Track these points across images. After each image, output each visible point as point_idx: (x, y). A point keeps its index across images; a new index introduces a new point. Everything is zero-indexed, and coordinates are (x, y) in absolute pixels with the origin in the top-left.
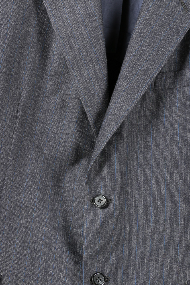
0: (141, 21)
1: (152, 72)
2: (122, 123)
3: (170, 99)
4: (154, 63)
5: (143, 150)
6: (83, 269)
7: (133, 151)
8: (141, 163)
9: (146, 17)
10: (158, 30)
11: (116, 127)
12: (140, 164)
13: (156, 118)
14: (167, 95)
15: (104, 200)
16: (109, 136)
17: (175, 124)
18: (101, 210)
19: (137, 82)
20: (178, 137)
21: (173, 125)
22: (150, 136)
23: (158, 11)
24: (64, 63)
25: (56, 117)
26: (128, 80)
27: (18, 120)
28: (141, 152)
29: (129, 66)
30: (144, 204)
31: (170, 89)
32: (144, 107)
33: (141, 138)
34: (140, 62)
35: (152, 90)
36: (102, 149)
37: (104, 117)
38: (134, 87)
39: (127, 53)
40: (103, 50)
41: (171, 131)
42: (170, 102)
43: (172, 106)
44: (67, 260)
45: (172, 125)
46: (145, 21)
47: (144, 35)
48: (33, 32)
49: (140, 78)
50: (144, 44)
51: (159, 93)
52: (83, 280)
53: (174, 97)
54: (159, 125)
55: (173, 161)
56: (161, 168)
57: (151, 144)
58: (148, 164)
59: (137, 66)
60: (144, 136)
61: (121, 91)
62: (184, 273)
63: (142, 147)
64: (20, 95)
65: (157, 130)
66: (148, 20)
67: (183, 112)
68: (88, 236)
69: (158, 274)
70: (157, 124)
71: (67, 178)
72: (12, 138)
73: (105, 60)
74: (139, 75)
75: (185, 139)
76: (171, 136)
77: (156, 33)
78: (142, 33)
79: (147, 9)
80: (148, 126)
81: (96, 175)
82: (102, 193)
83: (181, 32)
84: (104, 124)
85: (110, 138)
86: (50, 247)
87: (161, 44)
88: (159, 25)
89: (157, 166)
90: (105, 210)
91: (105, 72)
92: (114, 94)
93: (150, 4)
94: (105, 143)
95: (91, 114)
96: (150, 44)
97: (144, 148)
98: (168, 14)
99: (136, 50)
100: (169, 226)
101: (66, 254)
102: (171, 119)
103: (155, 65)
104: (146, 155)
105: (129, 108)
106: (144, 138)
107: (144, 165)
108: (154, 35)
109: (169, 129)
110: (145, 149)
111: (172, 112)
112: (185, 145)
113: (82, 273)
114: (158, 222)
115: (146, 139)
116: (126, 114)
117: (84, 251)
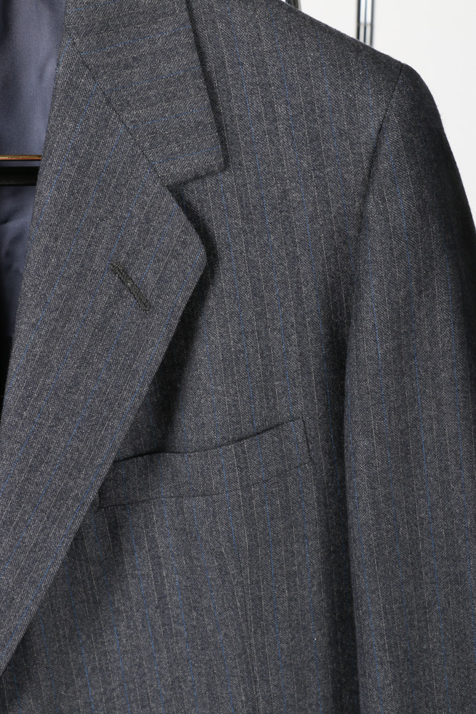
1: (77, 494)
3: (148, 528)
4: (80, 471)
5: (99, 664)
7: (71, 674)
8: (98, 697)
9: (33, 348)
10: (76, 377)
12: (95, 701)
13: (119, 580)
14: (139, 518)
17: (170, 594)
19: (42, 530)
20: (182, 629)
21: (165, 597)
22: (112, 627)
23: (64, 327)
26: (15, 529)
28: (93, 669)
29: (11, 491)
31: (143, 502)
32: (82, 560)
33: (88, 637)
34: (41, 474)
35: (96, 512)
38: (35, 546)
41: (163, 612)
42: (147, 536)
43: (157, 546)
46: (32, 360)
47: (36, 400)
49: (48, 518)
50: (40, 424)
51: (115, 517)
53: (157, 521)
54: (130, 599)
55: (180, 687)
56: (153, 705)
57: (115, 647)
58: (118, 696)
59: (32, 488)
60: (95, 630)
63: (94, 658)
65: (126, 612)
66: (41, 358)
67: (187, 563)
70: (123, 596)
74: (42, 511)
75: (202, 634)
76: (164, 625)
77: (71, 388)
78: (30, 396)
79: (34, 325)
80: (100, 603)
83: (141, 373)
87: (91, 416)
88: (75, 363)
89: (142, 700)
93: (38, 310)
97: (100, 658)
98: (96, 328)
99: (22, 445)
102: (158, 582)
103: (82, 476)
104: (109, 677)
106: (95, 635)
107: (108, 700)
108: (65, 395)
109: (157, 608)
110: (103, 662)
111: (160, 564)
112: (203, 649)
115: (101, 636)
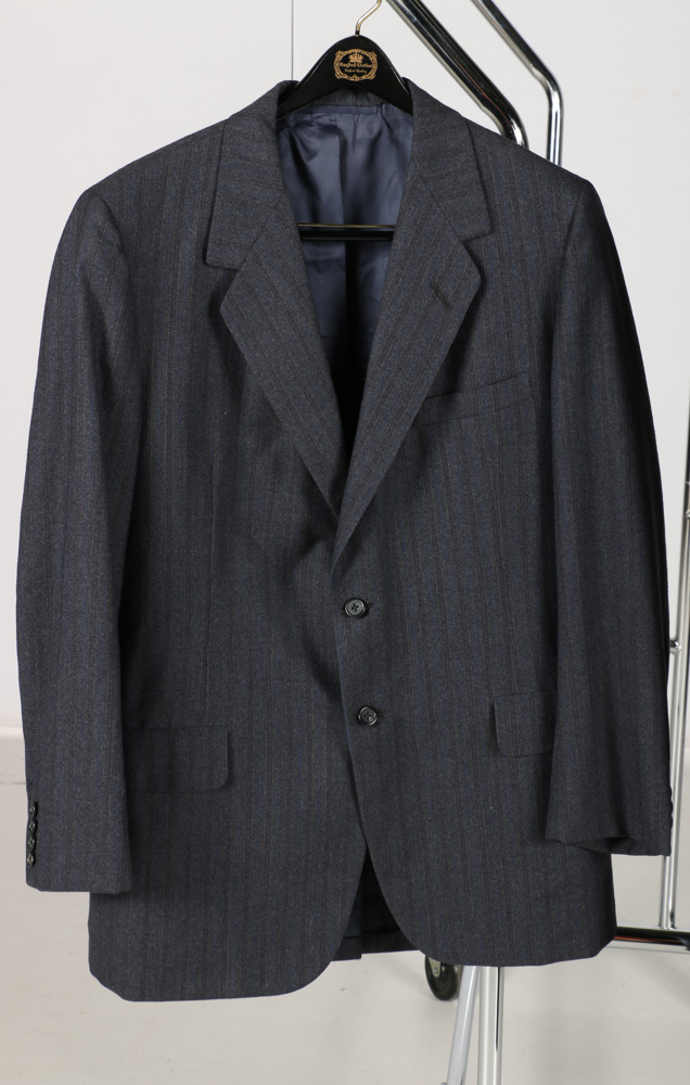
0: (381, 336)
2: (374, 497)
3: (440, 438)
5: (409, 520)
6: (344, 706)
8: (408, 540)
9: (388, 328)
11: (366, 504)
12: (406, 542)
13: (423, 469)
14: (435, 432)
15: (361, 606)
16: (358, 518)
18: (358, 621)
20: (459, 496)
21: (449, 478)
23: (404, 317)
24: (267, 406)
25: (268, 487)
27: (215, 508)
28: (406, 524)
30: (420, 600)
31: (438, 423)
33: (404, 504)
36: (349, 537)
37: (344, 488)
39: (366, 389)
40: (329, 384)
41: (447, 487)
43: (445, 448)
44: (318, 695)
45: (447, 479)
48: (215, 367)
52: (346, 720)
53: (445, 434)
54: (428, 480)
55: (456, 532)
56: (439, 544)
57: (419, 510)
58: (419, 539)
61: (366, 449)
62: (488, 688)
63: (406, 517)
64: (211, 469)
65: (426, 488)
66: (392, 334)
67: (462, 457)
68: (345, 660)
69: (451, 695)
70: (424, 478)
71: (298, 575)
72: (211, 536)
73: (334, 399)
75: (469, 499)
76: (447, 495)
77: (407, 351)
78: (385, 355)
79: (388, 316)
80: (411, 483)
81: (344, 571)
82: (356, 594)
83: (444, 344)
84: (347, 500)
85: (358, 520)
86: (290, 681)
87: (416, 367)
88: (409, 337)
89: (433, 541)
90: (365, 620)
91: (337, 416)
92: (354, 452)
94: (353, 529)
95: (324, 484)
96: (399, 369)
97: (409, 516)
98: (421, 318)
99: (379, 383)
100: (460, 626)
101: (316, 688)
102: (445, 470)
104: (414, 528)
105: (380, 472)
106: (407, 503)
107: (413, 542)
109: (444, 485)
110: (411, 519)
112: (470, 508)
113: (342, 710)
114: (444, 622)
116: (378, 482)
117: (341, 681)
